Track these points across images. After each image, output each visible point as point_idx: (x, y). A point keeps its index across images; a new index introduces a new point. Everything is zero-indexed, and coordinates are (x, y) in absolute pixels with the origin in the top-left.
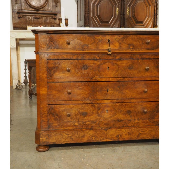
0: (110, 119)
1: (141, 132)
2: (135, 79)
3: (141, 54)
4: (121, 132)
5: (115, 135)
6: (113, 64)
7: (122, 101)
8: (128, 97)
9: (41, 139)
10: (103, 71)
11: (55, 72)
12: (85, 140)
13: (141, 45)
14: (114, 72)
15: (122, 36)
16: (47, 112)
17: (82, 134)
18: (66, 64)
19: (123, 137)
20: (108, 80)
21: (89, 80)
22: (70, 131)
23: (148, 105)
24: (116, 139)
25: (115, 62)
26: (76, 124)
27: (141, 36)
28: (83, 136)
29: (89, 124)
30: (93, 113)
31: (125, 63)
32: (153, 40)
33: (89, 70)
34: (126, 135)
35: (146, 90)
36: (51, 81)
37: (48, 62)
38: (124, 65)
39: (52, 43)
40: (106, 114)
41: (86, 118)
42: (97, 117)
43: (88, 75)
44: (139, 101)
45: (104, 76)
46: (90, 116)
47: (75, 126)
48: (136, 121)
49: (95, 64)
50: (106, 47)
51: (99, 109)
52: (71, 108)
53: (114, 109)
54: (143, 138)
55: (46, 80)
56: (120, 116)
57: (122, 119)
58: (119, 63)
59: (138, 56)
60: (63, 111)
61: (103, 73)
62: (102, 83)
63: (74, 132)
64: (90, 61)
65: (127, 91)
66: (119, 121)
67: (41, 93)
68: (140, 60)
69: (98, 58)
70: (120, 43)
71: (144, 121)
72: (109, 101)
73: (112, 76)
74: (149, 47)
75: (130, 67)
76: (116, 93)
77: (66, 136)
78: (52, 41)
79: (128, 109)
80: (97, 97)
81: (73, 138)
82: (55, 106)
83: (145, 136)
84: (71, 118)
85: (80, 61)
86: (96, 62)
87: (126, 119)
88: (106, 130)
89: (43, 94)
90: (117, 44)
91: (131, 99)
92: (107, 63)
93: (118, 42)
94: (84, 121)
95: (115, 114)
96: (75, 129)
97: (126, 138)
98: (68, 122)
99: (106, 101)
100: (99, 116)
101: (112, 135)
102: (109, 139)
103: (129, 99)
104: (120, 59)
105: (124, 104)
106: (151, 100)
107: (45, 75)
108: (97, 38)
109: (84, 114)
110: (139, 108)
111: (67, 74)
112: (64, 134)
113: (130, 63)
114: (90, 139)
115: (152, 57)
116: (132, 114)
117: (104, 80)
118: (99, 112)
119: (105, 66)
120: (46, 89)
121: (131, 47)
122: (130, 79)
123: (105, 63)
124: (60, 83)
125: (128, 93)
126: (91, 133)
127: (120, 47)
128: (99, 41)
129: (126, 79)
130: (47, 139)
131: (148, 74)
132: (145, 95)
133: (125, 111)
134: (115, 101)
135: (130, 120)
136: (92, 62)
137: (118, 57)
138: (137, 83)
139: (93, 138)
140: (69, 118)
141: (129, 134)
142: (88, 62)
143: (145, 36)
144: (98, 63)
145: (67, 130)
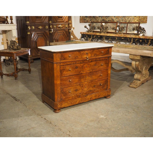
0: (87, 91)
1: (99, 95)
2: (97, 70)
3: (99, 58)
4: (92, 96)
5: (90, 98)
6: (88, 64)
7: (92, 81)
8: (94, 79)
9: (58, 106)
10: (84, 68)
11: (63, 72)
12: (77, 103)
13: (99, 54)
14: (89, 68)
15: (92, 50)
16: (60, 92)
17: (76, 100)
18: (69, 67)
19: (93, 98)
20: (86, 72)
21: (78, 73)
22: (71, 100)
23: (102, 82)
24: (90, 100)
25: (89, 63)
26: (73, 96)
27: (99, 50)
28: (77, 101)
29: (78, 95)
30: (80, 89)
31: (93, 63)
32: (104, 51)
33: (78, 69)
34: (94, 97)
35: (102, 75)
36: (62, 76)
37: (60, 67)
38: (93, 64)
39: (62, 57)
40: (85, 89)
41: (77, 92)
42: (82, 91)
43: (78, 71)
44: (98, 80)
45: (85, 71)
46: (79, 91)
47: (73, 97)
48: (97, 90)
49: (81, 65)
50: (85, 56)
51: (82, 87)
52: (71, 89)
53: (89, 85)
54: (100, 97)
55: (60, 76)
56: (91, 89)
57: (92, 90)
58: (91, 63)
59: (98, 59)
60: (67, 90)
61: (84, 69)
62: (84, 74)
63: (72, 100)
64: (79, 64)
65: (94, 76)
66: (90, 91)
67: (57, 83)
68: (99, 61)
69: (82, 62)
70: (91, 54)
71: (101, 89)
72: (87, 82)
73: (88, 70)
74: (102, 54)
75: (95, 65)
76: (89, 78)
77: (69, 102)
78: (62, 56)
79: (94, 85)
80: (82, 81)
81: (72, 103)
82: (64, 88)
83: (101, 96)
84: (71, 93)
85: (75, 65)
86: (81, 64)
87: (93, 89)
88: (86, 96)
89: (58, 84)
90: (90, 55)
91: (95, 80)
92: (86, 64)
93: (90, 53)
94: (76, 94)
95: (89, 88)
96: (72, 98)
97: (94, 98)
98: (69, 95)
99: (85, 83)
100: (82, 90)
101: (88, 98)
102: (87, 100)
103: (94, 80)
104: (91, 61)
105: (92, 82)
106: (103, 79)
107: (59, 74)
108: (81, 52)
109: (76, 90)
110: (99, 84)
111: (69, 72)
112: (68, 102)
113: (95, 63)
114: (79, 102)
115: (104, 59)
116: (96, 87)
117: (85, 72)
118: (83, 88)
119: (85, 66)
120: (60, 81)
121: (95, 55)
122: (95, 70)
123: (85, 64)
124: (66, 77)
125: (94, 77)
126: (80, 99)
127: (91, 56)
128: (83, 54)
129: (94, 71)
130: (61, 106)
131: (102, 67)
132: (101, 77)
133: (93, 86)
134: (89, 82)
135: (95, 90)
136: (80, 65)
137: (90, 61)
138: (98, 72)
139: (81, 101)
140: (70, 93)
141: (95, 96)
142: (78, 65)
143: (101, 50)
144: (82, 65)
145: (69, 100)
